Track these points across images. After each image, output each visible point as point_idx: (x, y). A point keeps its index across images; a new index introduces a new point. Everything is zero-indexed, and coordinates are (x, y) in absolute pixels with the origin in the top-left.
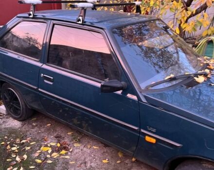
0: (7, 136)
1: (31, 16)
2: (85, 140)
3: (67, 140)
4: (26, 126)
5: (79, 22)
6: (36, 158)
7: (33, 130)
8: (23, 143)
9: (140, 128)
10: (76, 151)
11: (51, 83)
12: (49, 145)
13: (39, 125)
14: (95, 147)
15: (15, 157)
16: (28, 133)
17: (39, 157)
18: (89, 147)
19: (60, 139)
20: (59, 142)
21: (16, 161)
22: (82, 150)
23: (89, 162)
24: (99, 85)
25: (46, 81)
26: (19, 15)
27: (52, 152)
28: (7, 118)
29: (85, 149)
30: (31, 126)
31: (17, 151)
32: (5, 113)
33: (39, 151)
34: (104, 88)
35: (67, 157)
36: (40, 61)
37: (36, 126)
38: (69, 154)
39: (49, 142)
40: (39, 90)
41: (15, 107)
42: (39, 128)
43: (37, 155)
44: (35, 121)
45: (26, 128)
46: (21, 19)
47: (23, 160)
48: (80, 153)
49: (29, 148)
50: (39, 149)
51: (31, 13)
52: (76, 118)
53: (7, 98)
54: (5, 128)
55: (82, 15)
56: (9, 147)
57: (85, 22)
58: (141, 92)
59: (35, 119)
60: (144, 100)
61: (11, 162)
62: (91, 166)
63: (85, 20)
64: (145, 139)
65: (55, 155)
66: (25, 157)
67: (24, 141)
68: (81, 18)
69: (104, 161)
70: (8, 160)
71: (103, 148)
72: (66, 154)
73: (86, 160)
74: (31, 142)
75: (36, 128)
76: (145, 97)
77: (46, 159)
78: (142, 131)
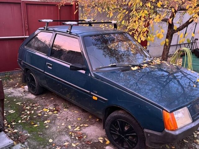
0: (25, 102)
1: (45, 29)
2: (72, 108)
3: (60, 107)
4: (38, 98)
5: (68, 33)
6: (38, 113)
7: (42, 100)
8: (34, 106)
9: (91, 92)
10: (63, 112)
11: (51, 68)
12: (48, 108)
13: (46, 99)
14: (76, 112)
15: (27, 112)
16: (38, 102)
17: (40, 113)
18: (72, 111)
19: (56, 106)
20: (55, 107)
21: (27, 113)
22: (67, 112)
23: (69, 118)
24: (69, 66)
25: (49, 67)
26: (39, 29)
27: (49, 112)
28: (28, 93)
29: (70, 112)
30: (41, 98)
31: (29, 109)
32: (27, 91)
33: (41, 110)
34: (72, 68)
35: (57, 115)
36: (47, 55)
37: (44, 99)
38: (59, 113)
39: (49, 107)
40: (45, 72)
41: (33, 86)
42: (46, 100)
43: (39, 112)
44: (44, 96)
45: (38, 99)
46: (41, 30)
47: (31, 113)
48: (66, 114)
49: (36, 108)
50: (42, 110)
51: (46, 27)
52: (70, 94)
53: (29, 80)
54: (25, 98)
55: (69, 28)
56: (25, 107)
57: (71, 33)
58: (92, 71)
59: (45, 95)
60: (93, 76)
61: (24, 113)
62: (69, 120)
63: (71, 32)
64: (92, 98)
65: (51, 113)
66: (33, 112)
67: (34, 105)
68: (69, 30)
69: (79, 119)
70: (22, 112)
71: (81, 113)
72: (57, 113)
73: (68, 117)
74: (38, 105)
75: (44, 100)
76: (94, 74)
77: (45, 114)
78: (91, 93)
